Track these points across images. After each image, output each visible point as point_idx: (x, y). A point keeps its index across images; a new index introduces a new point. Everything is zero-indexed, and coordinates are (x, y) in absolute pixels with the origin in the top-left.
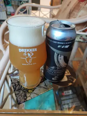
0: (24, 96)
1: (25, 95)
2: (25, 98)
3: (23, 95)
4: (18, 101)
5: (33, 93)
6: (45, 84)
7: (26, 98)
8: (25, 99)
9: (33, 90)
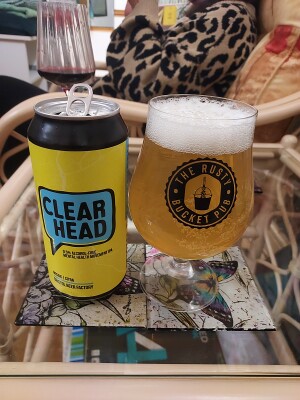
0: (45, 310)
1: (50, 310)
2: (46, 315)
3: (45, 304)
4: (20, 314)
5: (74, 311)
6: (129, 303)
7: (48, 318)
8: (43, 319)
9: (81, 307)
